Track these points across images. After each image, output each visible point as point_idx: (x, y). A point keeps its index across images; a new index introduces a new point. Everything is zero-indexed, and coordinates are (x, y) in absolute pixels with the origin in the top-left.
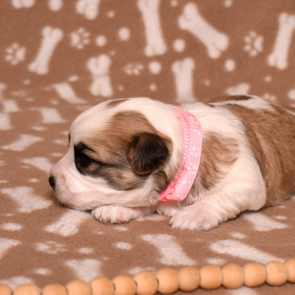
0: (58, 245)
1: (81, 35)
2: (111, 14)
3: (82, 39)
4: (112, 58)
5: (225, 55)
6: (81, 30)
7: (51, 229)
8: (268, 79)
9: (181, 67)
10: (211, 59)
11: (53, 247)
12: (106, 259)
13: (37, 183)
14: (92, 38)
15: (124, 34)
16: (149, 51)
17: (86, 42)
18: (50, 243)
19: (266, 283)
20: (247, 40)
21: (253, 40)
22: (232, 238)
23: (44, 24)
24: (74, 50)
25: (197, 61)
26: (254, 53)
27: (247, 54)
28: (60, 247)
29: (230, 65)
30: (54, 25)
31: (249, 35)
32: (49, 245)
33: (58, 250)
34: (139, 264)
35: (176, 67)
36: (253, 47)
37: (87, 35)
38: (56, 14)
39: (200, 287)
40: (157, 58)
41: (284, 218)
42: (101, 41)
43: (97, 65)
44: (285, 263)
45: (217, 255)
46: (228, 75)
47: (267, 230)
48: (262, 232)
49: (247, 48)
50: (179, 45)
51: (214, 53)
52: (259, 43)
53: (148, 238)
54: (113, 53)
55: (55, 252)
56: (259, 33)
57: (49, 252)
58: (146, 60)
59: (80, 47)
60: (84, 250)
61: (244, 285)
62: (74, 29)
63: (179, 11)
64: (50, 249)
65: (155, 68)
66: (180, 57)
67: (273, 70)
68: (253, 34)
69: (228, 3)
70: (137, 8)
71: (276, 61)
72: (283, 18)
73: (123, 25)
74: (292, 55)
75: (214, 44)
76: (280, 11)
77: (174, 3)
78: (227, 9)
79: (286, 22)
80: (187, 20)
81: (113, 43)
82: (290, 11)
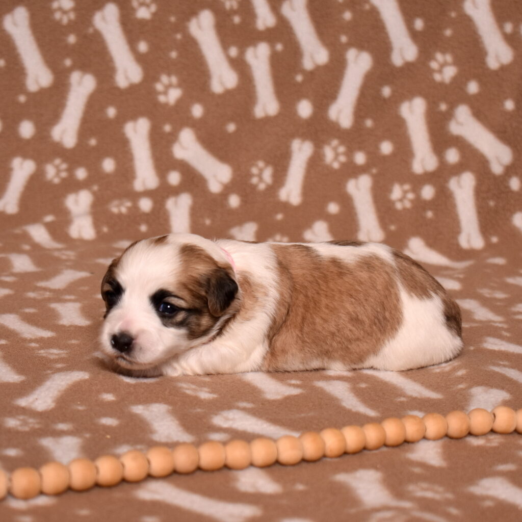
0: (31, 420)
1: (57, 167)
2: (93, 142)
3: (59, 171)
4: (94, 194)
5: (228, 190)
6: (57, 161)
7: (23, 402)
8: (280, 217)
9: (176, 203)
10: (211, 194)
11: (25, 423)
12: (88, 435)
13: (6, 345)
14: (71, 170)
15: (109, 165)
16: (138, 186)
17: (64, 175)
18: (21, 417)
19: (277, 462)
20: (255, 171)
21: (261, 170)
22: (238, 408)
23: (14, 154)
24: (50, 185)
25: (195, 196)
26: (262, 187)
27: (254, 187)
28: (33, 423)
29: (234, 201)
30: (25, 156)
31: (257, 166)
32: (19, 420)
33: (31, 425)
34: (127, 442)
35: (170, 204)
36: (261, 179)
37: (64, 166)
38: (28, 142)
39: (199, 469)
40: (148, 193)
41: (298, 382)
42: (81, 174)
43: (76, 202)
44: (300, 437)
45: (219, 430)
46: (231, 212)
47: (279, 397)
48: (274, 401)
49: (255, 180)
50: (174, 178)
51: (215, 187)
52: (268, 175)
53: (138, 409)
54: (95, 188)
55: (27, 429)
56: (268, 163)
57: (20, 429)
58: (135, 196)
59: (56, 181)
60: (62, 426)
61: (252, 465)
62: (49, 160)
63: (173, 137)
64: (21, 425)
65: (146, 205)
66: (175, 191)
67: (285, 207)
68: (261, 164)
69: (231, 127)
70: (124, 134)
71: (288, 196)
72: (296, 144)
73: (107, 154)
74: (308, 188)
75: (215, 176)
76: (293, 136)
77: (167, 128)
78: (230, 135)
79: (300, 149)
80: (184, 148)
81: (96, 176)
82: (304, 137)
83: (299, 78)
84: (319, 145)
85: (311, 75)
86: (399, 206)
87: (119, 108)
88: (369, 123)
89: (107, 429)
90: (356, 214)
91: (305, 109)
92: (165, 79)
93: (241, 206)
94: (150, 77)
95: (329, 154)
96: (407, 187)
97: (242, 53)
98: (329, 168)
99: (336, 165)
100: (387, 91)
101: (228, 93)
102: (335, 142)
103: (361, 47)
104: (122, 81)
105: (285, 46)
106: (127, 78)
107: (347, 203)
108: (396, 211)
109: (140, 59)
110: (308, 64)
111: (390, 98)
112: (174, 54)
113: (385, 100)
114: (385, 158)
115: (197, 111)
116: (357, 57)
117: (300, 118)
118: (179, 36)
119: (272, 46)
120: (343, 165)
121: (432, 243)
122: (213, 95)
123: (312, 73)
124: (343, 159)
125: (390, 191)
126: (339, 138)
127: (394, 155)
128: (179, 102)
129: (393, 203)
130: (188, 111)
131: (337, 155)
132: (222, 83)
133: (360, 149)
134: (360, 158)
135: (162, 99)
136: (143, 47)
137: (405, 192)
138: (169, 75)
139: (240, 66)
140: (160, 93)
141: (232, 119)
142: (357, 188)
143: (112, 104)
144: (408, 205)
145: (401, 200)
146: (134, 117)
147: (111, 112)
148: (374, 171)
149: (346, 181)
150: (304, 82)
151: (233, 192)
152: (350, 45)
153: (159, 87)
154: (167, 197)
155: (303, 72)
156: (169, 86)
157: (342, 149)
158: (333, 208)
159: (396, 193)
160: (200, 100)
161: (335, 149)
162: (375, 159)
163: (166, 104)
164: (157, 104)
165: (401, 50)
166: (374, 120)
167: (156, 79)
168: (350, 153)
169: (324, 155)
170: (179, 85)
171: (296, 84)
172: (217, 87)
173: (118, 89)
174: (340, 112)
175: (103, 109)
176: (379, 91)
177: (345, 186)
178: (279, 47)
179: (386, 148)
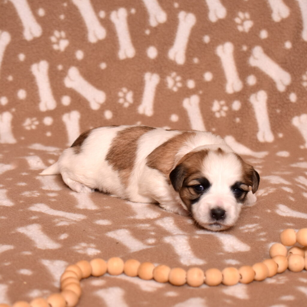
2: (10, 78)
4: (13, 114)
5: (104, 107)
8: (139, 123)
9: (69, 117)
10: (92, 111)
15: (22, 94)
16: (43, 107)
20: (121, 94)
21: (125, 94)
25: (82, 113)
26: (126, 105)
27: (121, 105)
29: (108, 115)
31: (122, 91)
35: (65, 118)
36: (125, 100)
40: (49, 113)
42: (4, 101)
43: (1, 120)
46: (107, 122)
49: (121, 101)
50: (66, 101)
51: (95, 106)
52: (130, 97)
54: (14, 110)
56: (129, 89)
58: (41, 115)
63: (64, 73)
65: (48, 121)
66: (68, 110)
67: (143, 117)
68: (125, 90)
69: (103, 66)
70: (31, 72)
71: (144, 110)
72: (148, 76)
73: (20, 87)
74: (157, 104)
75: (94, 99)
76: (145, 71)
77: (60, 67)
78: (102, 70)
79: (150, 79)
80: (71, 80)
81: (14, 102)
82: (153, 71)
83: (148, 32)
84: (163, 76)
85: (155, 30)
86: (218, 115)
87: (27, 54)
88: (196, 60)
89: (24, 277)
90: (189, 121)
91: (152, 53)
92: (57, 33)
93: (113, 118)
94: (47, 33)
95: (170, 82)
96: (223, 102)
97: (108, 15)
98: (170, 92)
99: (175, 89)
100: (207, 39)
101: (100, 42)
102: (174, 74)
103: (188, 10)
104: (28, 36)
105: (137, 10)
106: (31, 33)
107: (183, 114)
108: (216, 118)
109: (40, 20)
110: (153, 23)
111: (209, 43)
112: (62, 17)
113: (206, 45)
114: (207, 83)
115: (80, 55)
116: (186, 16)
117: (149, 59)
118: (65, 5)
119: (128, 10)
120: (180, 89)
121: (240, 139)
122: (90, 44)
123: (156, 28)
124: (179, 85)
125: (211, 105)
126: (176, 71)
127: (213, 81)
128: (67, 49)
129: (214, 113)
130: (74, 55)
131: (175, 83)
132: (95, 36)
133: (191, 78)
134: (191, 84)
135: (55, 47)
136: (41, 12)
137: (222, 106)
138: (60, 31)
139: (107, 23)
140: (54, 43)
141: (103, 60)
142: (190, 104)
143: (21, 52)
144: (224, 114)
145: (219, 111)
146: (37, 61)
147: (22, 57)
148: (201, 92)
149: (183, 100)
150: (151, 34)
151: (107, 109)
152: (180, 9)
153: (53, 39)
154: (63, 114)
155: (150, 28)
156: (60, 39)
157: (178, 78)
158: (174, 118)
159: (216, 106)
160: (81, 48)
161: (174, 79)
162: (201, 84)
163: (59, 51)
164: (52, 51)
165: (215, 11)
166: (199, 58)
167: (51, 34)
168: (184, 81)
169: (167, 83)
170: (67, 38)
171: (146, 36)
172: (92, 39)
173: (25, 41)
174: (176, 54)
175: (16, 55)
176: (201, 39)
177: (182, 103)
178: (133, 11)
179: (208, 76)
